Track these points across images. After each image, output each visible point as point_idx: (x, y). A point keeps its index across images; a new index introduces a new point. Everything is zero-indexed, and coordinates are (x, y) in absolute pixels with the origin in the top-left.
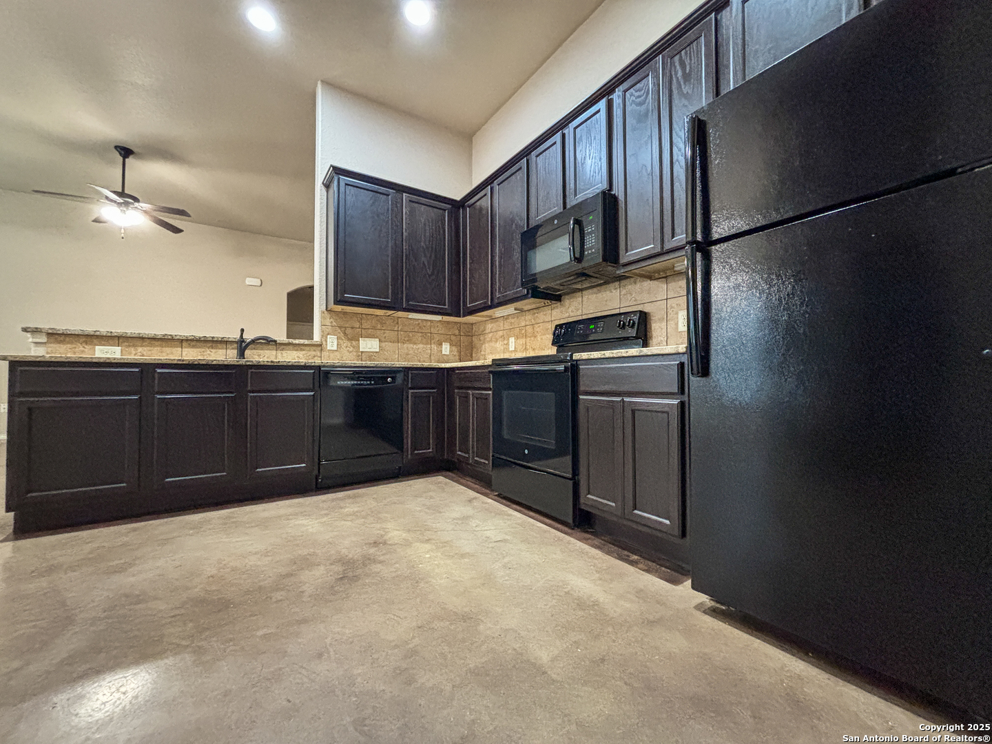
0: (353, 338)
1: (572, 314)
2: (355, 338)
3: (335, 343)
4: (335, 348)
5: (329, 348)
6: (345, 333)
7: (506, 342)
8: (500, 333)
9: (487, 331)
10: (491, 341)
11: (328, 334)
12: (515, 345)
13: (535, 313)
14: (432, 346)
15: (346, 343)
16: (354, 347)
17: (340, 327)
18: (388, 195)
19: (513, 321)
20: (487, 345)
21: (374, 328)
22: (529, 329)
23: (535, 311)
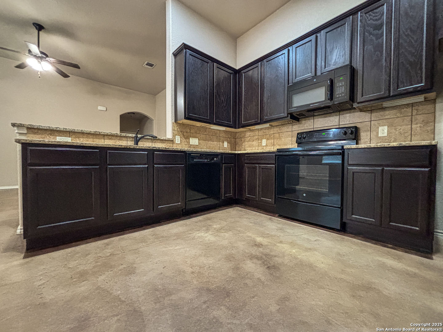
0: (186, 137)
1: (306, 128)
2: (187, 138)
3: (179, 140)
4: (179, 142)
5: (176, 142)
6: (183, 135)
7: (260, 141)
8: (256, 137)
9: (246, 136)
10: (249, 141)
11: (176, 135)
12: (266, 143)
13: (280, 128)
14: (220, 143)
15: (185, 140)
16: (187, 142)
17: (181, 132)
18: (208, 63)
19: (265, 131)
20: (246, 143)
21: (196, 133)
22: (277, 135)
23: (281, 126)
